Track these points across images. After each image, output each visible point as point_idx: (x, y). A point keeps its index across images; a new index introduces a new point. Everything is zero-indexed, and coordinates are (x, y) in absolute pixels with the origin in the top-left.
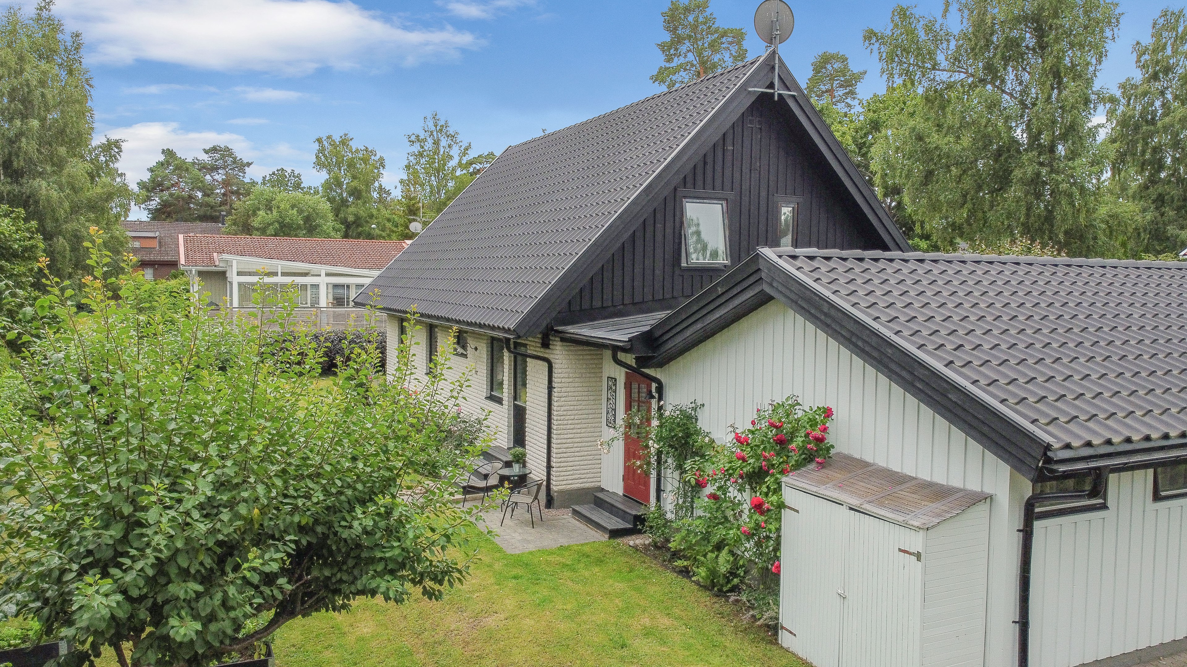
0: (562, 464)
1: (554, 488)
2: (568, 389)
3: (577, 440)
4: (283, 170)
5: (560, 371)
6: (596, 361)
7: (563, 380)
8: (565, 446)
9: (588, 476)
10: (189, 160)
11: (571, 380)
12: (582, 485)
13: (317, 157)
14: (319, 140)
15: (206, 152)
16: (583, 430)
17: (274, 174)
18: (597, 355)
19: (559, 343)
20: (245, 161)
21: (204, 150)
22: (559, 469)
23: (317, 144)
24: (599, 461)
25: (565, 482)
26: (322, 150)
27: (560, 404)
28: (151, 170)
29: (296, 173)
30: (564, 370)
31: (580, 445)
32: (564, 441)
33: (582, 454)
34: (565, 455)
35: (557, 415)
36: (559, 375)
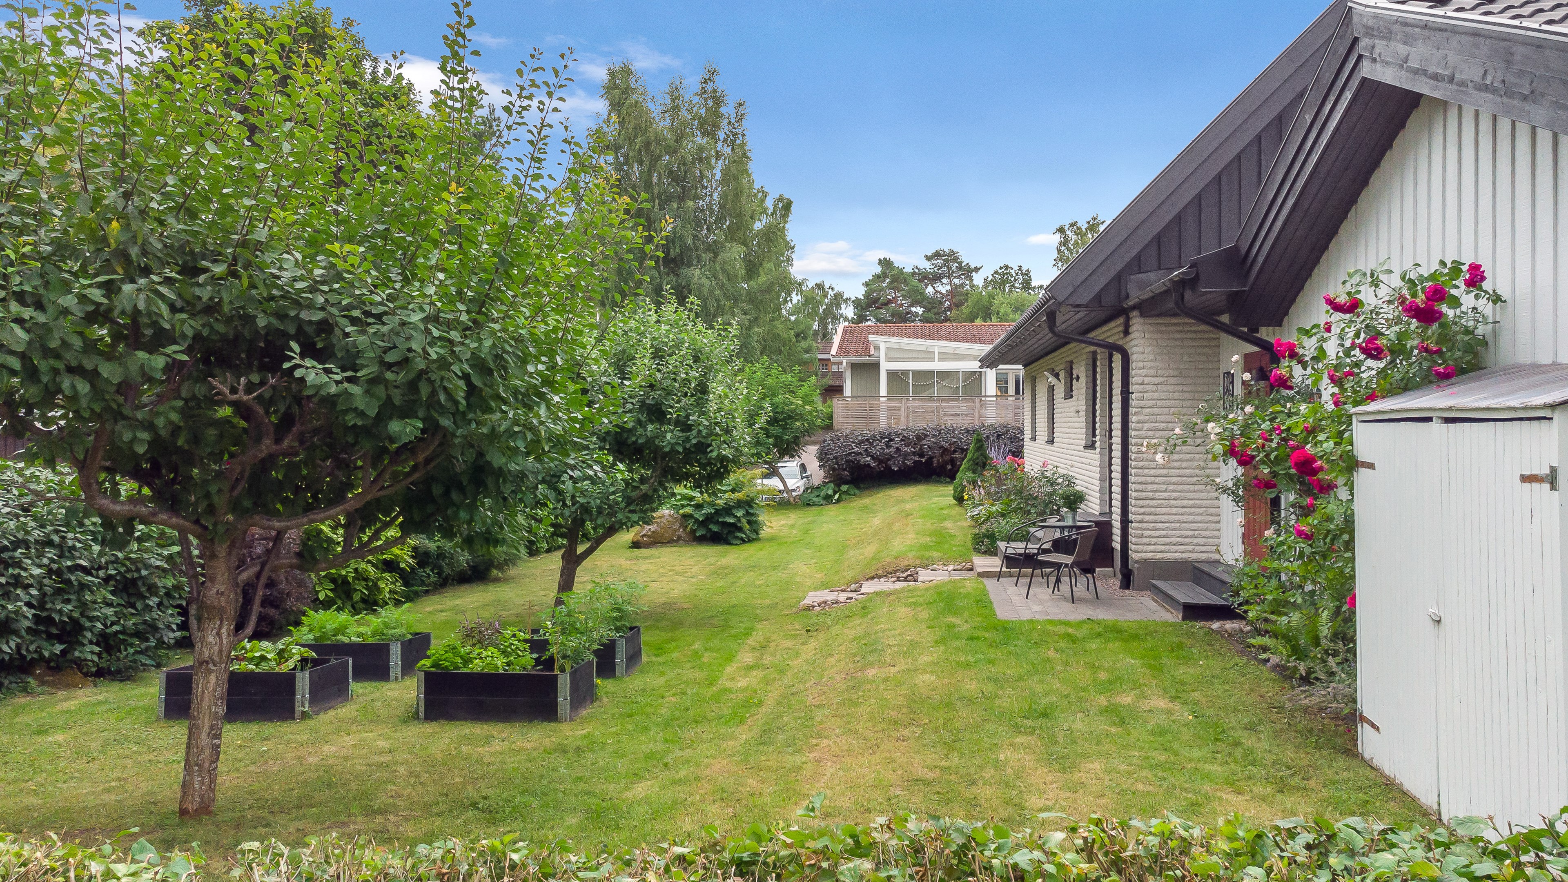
0: (1147, 518)
1: (1133, 556)
2: (1156, 395)
3: (1173, 480)
4: (1007, 267)
5: (1140, 364)
6: (1206, 350)
7: (1147, 380)
8: (1150, 487)
9: (1195, 541)
10: (908, 270)
11: (1161, 380)
12: (1185, 556)
13: (1059, 251)
14: (1061, 230)
15: (928, 258)
16: (1185, 464)
17: (996, 272)
18: (1210, 339)
19: (1141, 320)
20: (973, 266)
21: (926, 256)
22: (1140, 525)
23: (1058, 235)
24: (1216, 519)
25: (1151, 548)
26: (1065, 242)
27: (1141, 418)
28: (866, 284)
29: (1024, 269)
30: (1149, 364)
31: (1180, 488)
32: (1149, 479)
33: (1185, 503)
34: (1152, 503)
35: (1137, 437)
36: (1139, 372)
